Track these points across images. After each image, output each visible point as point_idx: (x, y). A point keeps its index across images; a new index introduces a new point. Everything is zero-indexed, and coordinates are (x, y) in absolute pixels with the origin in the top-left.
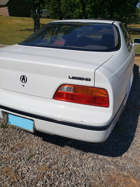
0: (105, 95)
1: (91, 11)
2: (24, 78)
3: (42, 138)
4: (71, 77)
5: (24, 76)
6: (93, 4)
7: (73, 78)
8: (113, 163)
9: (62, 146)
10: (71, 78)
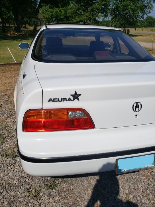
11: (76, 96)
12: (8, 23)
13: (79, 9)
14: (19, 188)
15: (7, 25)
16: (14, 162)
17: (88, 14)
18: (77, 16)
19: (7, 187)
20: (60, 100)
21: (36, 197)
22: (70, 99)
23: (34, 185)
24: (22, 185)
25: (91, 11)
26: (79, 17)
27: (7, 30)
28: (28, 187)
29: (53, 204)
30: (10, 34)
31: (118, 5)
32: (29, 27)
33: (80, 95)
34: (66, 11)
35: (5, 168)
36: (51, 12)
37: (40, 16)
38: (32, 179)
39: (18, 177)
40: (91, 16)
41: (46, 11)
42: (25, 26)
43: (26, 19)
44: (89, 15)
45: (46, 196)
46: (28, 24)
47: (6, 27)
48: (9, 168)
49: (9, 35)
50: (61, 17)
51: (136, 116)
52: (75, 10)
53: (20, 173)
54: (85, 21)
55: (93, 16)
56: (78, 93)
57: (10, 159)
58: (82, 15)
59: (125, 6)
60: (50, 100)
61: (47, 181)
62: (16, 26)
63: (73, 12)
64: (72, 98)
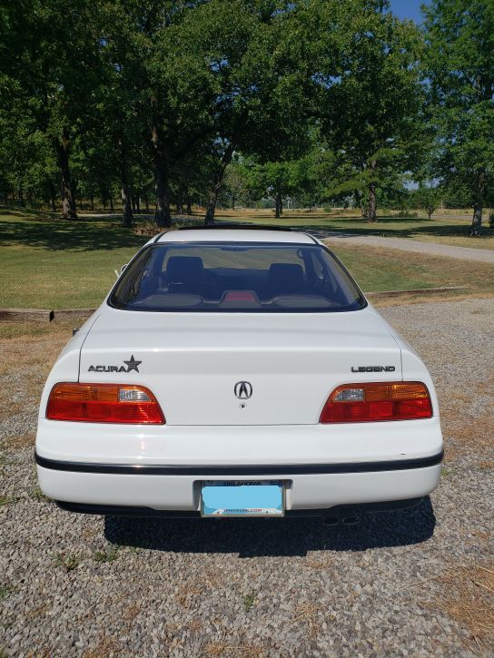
0: (423, 393)
1: (87, 170)
2: (243, 389)
3: (238, 554)
4: (356, 368)
5: (243, 384)
6: (91, 151)
7: (362, 370)
8: (429, 554)
9: (303, 554)
10: (356, 371)
11: (133, 364)
12: (146, 200)
13: (341, 161)
14: (44, 552)
15: (142, 207)
16: (49, 509)
17: (366, 174)
18: (336, 181)
19: (22, 548)
20: (107, 369)
21: (69, 569)
22: (122, 369)
23: (73, 550)
24: (51, 548)
25: (376, 166)
26: (340, 183)
27: (138, 219)
28: (61, 552)
29: (98, 584)
30: (142, 231)
31: (452, 150)
32: (201, 211)
33: (140, 362)
34: (303, 168)
35: (29, 518)
36: (262, 171)
37: (232, 180)
38: (72, 542)
39: (48, 535)
40: (376, 179)
41: (249, 168)
42: (189, 208)
43: (192, 191)
44: (370, 177)
45: (88, 571)
46: (197, 201)
47: (139, 211)
48: (37, 518)
49: (139, 233)
50: (290, 183)
51: (243, 406)
52: (330, 164)
53: (54, 528)
54: (361, 193)
55: (381, 178)
56: (136, 359)
57: (42, 504)
58: (350, 177)
59: (472, 152)
60: (91, 368)
61: (100, 548)
62: (160, 208)
63: (322, 171)
64: (126, 367)
